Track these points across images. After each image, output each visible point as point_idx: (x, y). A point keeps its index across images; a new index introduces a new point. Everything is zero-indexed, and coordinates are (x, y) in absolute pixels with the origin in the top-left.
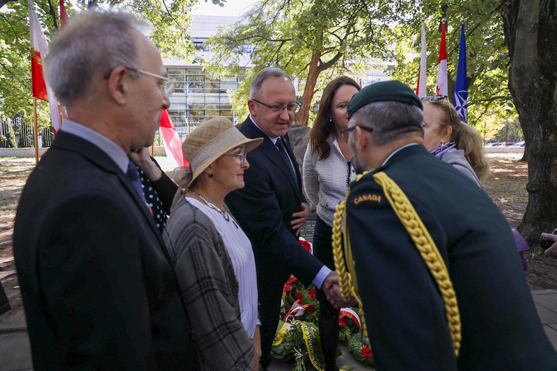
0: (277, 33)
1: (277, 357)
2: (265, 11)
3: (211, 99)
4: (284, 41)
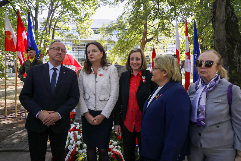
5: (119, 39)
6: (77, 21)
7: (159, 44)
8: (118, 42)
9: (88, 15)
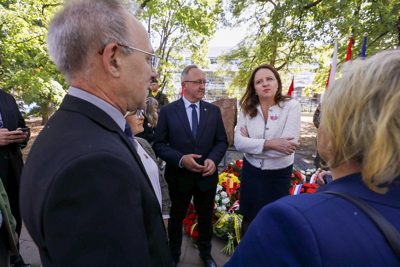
0: (251, 53)
1: (218, 235)
2: (246, 41)
3: (219, 87)
4: (255, 57)
5: (240, 69)
6: (192, 48)
7: (288, 74)
8: (239, 72)
9: (204, 41)
